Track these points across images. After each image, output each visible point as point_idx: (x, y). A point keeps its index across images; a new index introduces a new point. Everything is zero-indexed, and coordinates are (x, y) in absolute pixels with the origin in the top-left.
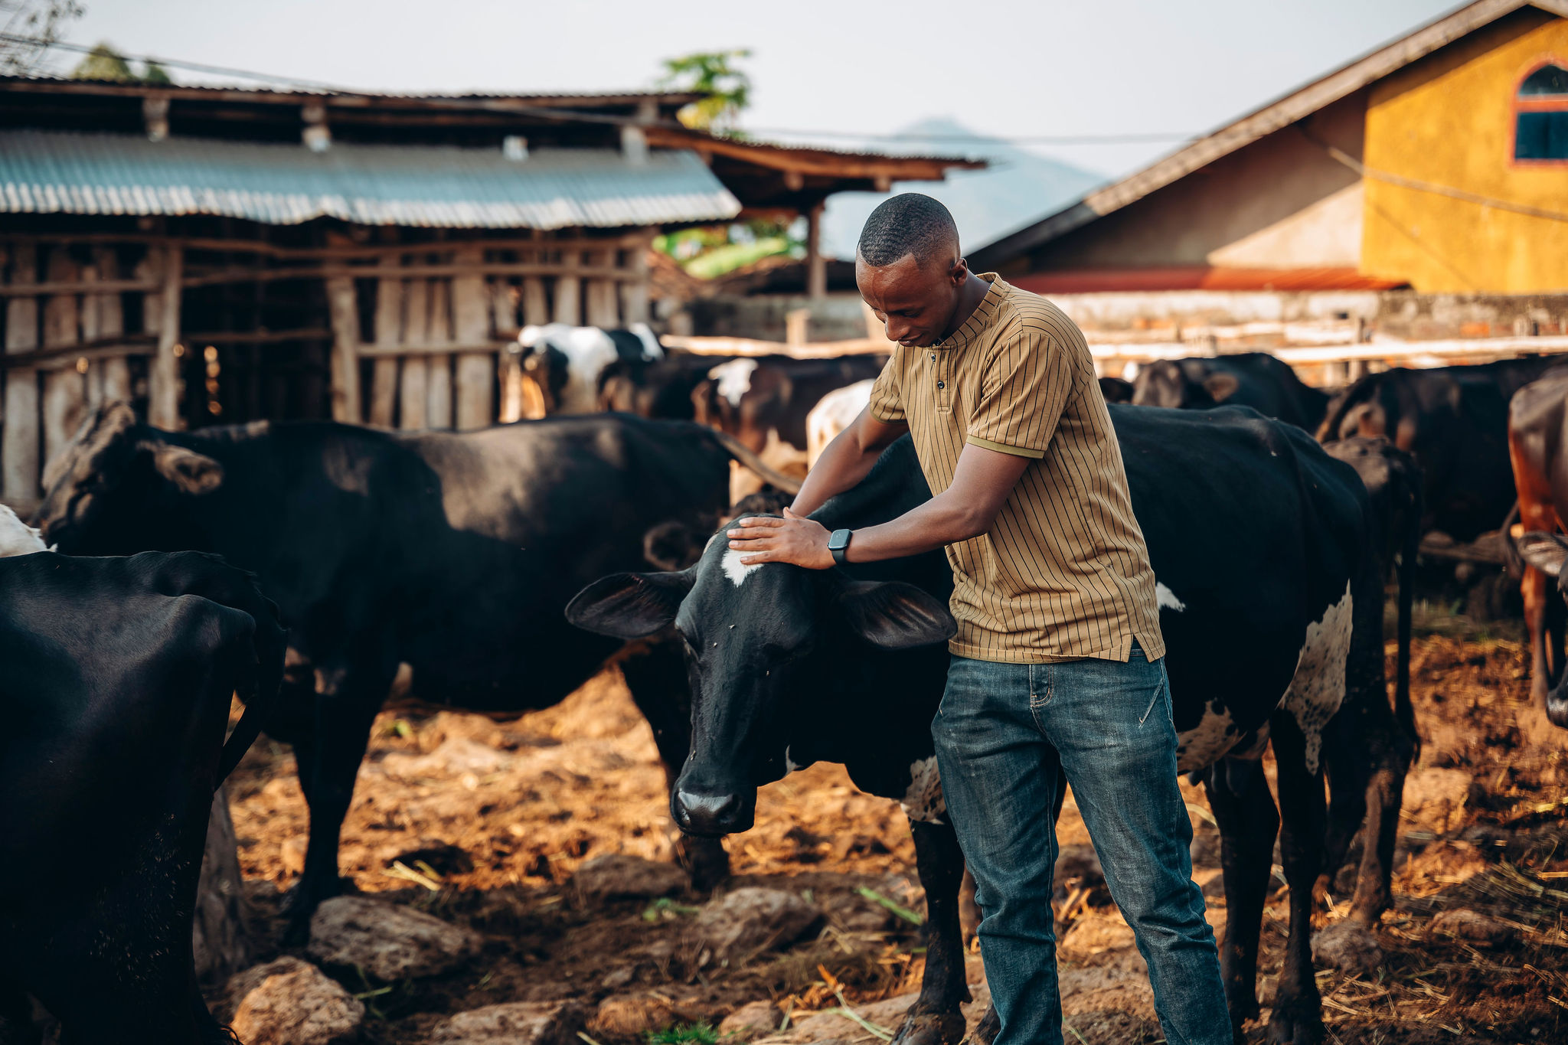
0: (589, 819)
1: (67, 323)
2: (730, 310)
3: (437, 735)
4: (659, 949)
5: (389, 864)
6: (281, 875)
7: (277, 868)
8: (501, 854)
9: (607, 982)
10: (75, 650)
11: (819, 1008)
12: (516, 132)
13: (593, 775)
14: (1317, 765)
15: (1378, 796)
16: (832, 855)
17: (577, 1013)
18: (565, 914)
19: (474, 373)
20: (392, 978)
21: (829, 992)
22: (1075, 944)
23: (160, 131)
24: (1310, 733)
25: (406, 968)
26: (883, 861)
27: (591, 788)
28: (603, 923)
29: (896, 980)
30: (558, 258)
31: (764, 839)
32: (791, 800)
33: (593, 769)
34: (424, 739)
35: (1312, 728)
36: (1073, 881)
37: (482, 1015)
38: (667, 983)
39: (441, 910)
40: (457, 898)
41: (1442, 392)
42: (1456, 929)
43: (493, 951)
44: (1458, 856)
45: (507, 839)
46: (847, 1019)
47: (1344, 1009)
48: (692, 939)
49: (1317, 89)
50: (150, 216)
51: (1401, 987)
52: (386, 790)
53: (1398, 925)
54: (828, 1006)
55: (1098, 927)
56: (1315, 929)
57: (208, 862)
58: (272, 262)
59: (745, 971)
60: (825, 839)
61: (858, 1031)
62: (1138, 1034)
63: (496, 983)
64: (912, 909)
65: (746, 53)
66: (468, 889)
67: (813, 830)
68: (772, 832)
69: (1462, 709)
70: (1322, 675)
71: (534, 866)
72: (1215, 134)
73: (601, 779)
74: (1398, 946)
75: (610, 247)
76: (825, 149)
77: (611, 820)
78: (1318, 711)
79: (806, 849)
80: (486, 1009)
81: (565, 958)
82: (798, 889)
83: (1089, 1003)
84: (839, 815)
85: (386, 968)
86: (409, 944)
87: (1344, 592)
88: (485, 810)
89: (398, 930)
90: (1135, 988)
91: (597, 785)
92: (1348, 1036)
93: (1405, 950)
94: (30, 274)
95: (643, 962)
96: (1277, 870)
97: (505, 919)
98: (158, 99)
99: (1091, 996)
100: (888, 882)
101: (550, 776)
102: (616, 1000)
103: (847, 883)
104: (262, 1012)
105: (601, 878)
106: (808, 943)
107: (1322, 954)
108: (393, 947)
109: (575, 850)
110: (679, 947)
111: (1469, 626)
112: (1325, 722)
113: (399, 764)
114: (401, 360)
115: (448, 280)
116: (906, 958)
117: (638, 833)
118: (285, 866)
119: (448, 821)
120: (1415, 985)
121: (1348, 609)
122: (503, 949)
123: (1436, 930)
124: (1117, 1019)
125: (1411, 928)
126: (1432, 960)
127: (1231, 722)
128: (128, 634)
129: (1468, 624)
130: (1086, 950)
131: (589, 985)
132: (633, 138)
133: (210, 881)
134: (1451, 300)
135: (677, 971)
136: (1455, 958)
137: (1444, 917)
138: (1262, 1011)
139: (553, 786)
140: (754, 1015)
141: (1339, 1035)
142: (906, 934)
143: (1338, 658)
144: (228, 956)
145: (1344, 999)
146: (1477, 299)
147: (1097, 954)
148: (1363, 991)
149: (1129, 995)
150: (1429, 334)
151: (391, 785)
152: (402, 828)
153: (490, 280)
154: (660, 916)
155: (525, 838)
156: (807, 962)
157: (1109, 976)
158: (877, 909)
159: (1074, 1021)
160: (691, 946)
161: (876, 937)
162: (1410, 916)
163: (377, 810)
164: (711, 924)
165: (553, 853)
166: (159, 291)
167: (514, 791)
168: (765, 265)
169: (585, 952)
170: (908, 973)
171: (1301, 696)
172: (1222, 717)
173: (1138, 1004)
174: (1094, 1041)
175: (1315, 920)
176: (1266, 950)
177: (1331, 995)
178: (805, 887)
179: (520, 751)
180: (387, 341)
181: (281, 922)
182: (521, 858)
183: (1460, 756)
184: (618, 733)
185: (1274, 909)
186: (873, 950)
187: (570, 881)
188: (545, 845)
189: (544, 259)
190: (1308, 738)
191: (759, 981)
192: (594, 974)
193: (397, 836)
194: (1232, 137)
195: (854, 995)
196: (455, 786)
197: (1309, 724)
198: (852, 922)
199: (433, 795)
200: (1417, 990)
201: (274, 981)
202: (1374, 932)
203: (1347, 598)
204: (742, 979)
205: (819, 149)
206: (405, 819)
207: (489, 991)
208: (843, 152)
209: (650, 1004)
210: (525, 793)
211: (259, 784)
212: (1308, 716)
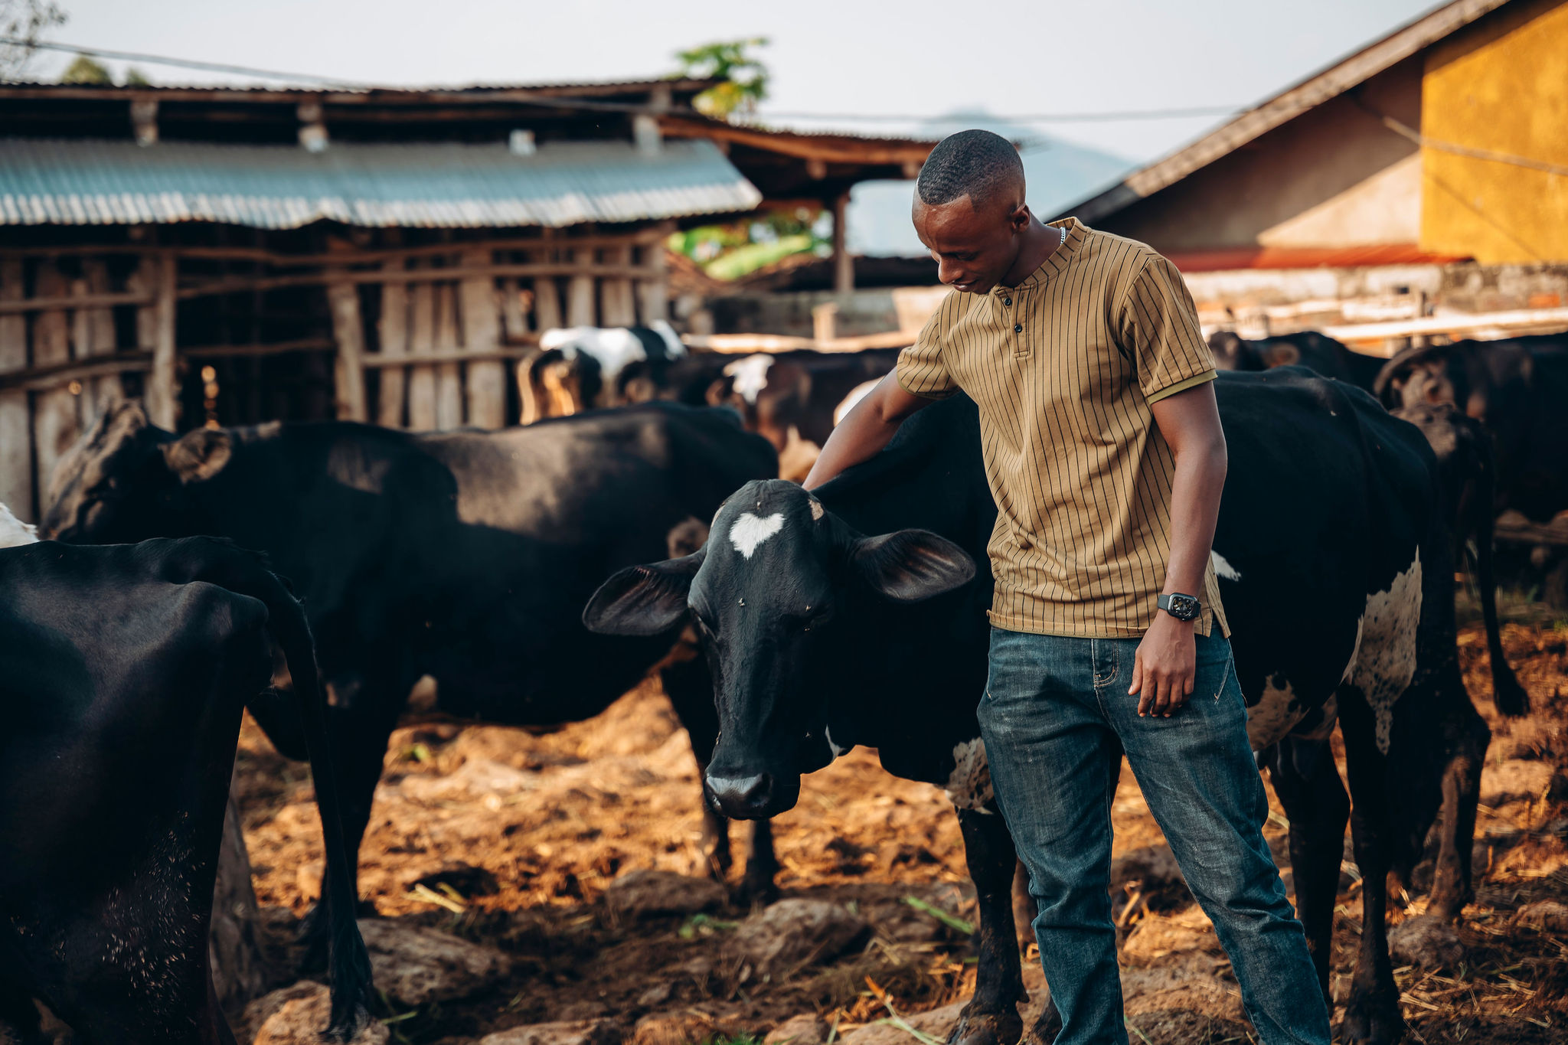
0: (619, 837)
1: (58, 340)
2: (753, 307)
3: (457, 758)
4: (697, 966)
5: (410, 887)
6: (298, 902)
7: (293, 895)
8: (527, 875)
9: (643, 1001)
10: (81, 642)
11: (868, 1020)
12: (523, 126)
13: (622, 792)
14: (1388, 743)
15: (1454, 784)
16: (876, 866)
17: (612, 1032)
18: (597, 934)
19: (486, 381)
20: (417, 1002)
21: (877, 1005)
22: (1137, 948)
23: (149, 135)
24: (1380, 709)
25: (431, 991)
26: (931, 870)
27: (621, 805)
28: (637, 942)
29: (948, 990)
30: (570, 256)
31: (804, 851)
32: (832, 812)
33: (622, 786)
34: (443, 763)
35: (1382, 704)
36: (1132, 884)
37: (513, 1036)
38: (706, 1000)
39: (466, 931)
40: (482, 920)
41: (1515, 363)
42: (1542, 923)
43: (522, 973)
44: (1542, 849)
45: (533, 859)
46: (898, 1029)
47: (1424, 1005)
48: (732, 955)
49: (1369, 55)
50: (141, 224)
51: (1485, 983)
52: (405, 813)
53: (1480, 920)
54: (876, 1019)
55: (1160, 930)
56: (1390, 925)
57: (221, 885)
58: (271, 271)
59: (788, 986)
60: (868, 850)
61: (909, 1041)
62: (1205, 1033)
63: (526, 1004)
64: (963, 918)
65: (762, 42)
66: (493, 912)
67: (856, 841)
68: (813, 843)
69: (1542, 699)
70: (1391, 648)
71: (563, 885)
72: (1262, 107)
73: (630, 795)
74: (1481, 941)
75: (624, 244)
76: (848, 135)
77: (642, 837)
78: (1388, 686)
79: (849, 860)
80: (517, 1029)
81: (598, 978)
82: (842, 901)
83: (1153, 1005)
84: (883, 825)
85: (410, 992)
86: (433, 967)
87: (1414, 559)
88: (510, 830)
89: (422, 952)
90: (1201, 988)
91: (627, 802)
92: (1429, 1031)
93: (1488, 945)
94: (17, 290)
95: (681, 979)
96: (1348, 867)
97: (533, 939)
98: (146, 102)
99: (1155, 998)
100: (937, 891)
101: (577, 793)
102: (653, 1019)
103: (893, 894)
104: (282, 1038)
105: (633, 895)
106: (854, 956)
107: (1399, 950)
108: (417, 970)
109: (606, 868)
110: (719, 963)
111: (1547, 614)
112: (1396, 698)
113: (419, 787)
114: (408, 370)
115: (455, 284)
116: (959, 968)
117: (672, 848)
118: (301, 892)
119: (471, 843)
120: (1499, 981)
121: (1417, 577)
122: (532, 970)
123: (1520, 924)
124: (1183, 1018)
125: (1494, 923)
126: (1517, 954)
127: (1293, 697)
128: (136, 624)
129: (1545, 610)
130: (1148, 954)
131: (624, 1005)
132: (646, 127)
133: (223, 904)
134: (1518, 271)
135: (717, 988)
136: (1541, 952)
137: (1529, 909)
138: (1337, 1008)
139: (580, 804)
140: (799, 1029)
141: (1420, 1030)
142: (958, 943)
143: (1407, 630)
144: (245, 983)
145: (1423, 995)
146: (1546, 269)
147: (1160, 957)
148: (1444, 987)
149: (1195, 996)
150: (1496, 306)
151: (410, 808)
152: (423, 851)
153: (500, 283)
154: (697, 932)
155: (552, 858)
156: (853, 976)
157: (1174, 977)
158: (926, 918)
159: (1137, 1021)
160: (731, 962)
161: (925, 948)
162: (1492, 911)
163: (396, 833)
164: (751, 938)
165: (582, 871)
166: (152, 304)
167: (539, 810)
168: (789, 264)
169: (619, 971)
170: (960, 983)
171: (1370, 670)
172: (1284, 692)
173: (1205, 1004)
174: (1159, 1042)
175: (1391, 917)
176: (1340, 949)
177: (1410, 991)
178: (849, 899)
179: (545, 770)
180: (393, 349)
181: (298, 948)
182: (549, 879)
183: (1541, 747)
184: (647, 749)
185: (1347, 907)
186: (924, 960)
187: (601, 898)
188: (574, 864)
189: (556, 259)
190: (1378, 714)
191: (803, 996)
192: (629, 993)
193: (418, 859)
194: (1279, 109)
195: (904, 1006)
196: (478, 808)
197: (1379, 700)
198: (900, 933)
199: (454, 816)
200: (1502, 986)
201: (293, 1006)
202: (1455, 927)
203: (1416, 565)
204: (786, 994)
205: (842, 135)
206: (425, 842)
207: (519, 1013)
208: (868, 137)
209: (689, 1022)
210: (550, 812)
211: (272, 813)
212: (1378, 691)
